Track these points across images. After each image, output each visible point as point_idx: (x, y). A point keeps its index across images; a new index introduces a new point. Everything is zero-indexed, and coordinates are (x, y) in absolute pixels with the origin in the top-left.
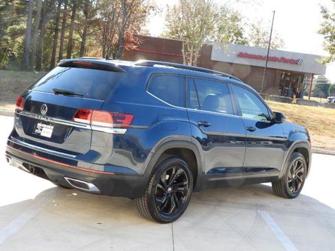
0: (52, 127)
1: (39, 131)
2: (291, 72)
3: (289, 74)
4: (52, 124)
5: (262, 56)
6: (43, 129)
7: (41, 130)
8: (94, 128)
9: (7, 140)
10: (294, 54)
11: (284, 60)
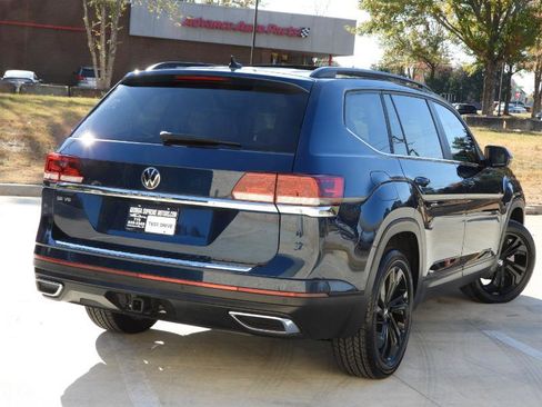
0: (175, 214)
1: (140, 224)
2: (285, 52)
3: (285, 57)
4: (172, 207)
5: (231, 24)
6: (149, 219)
7: (144, 220)
8: (283, 209)
9: (33, 244)
10: (293, 16)
11: (274, 30)
